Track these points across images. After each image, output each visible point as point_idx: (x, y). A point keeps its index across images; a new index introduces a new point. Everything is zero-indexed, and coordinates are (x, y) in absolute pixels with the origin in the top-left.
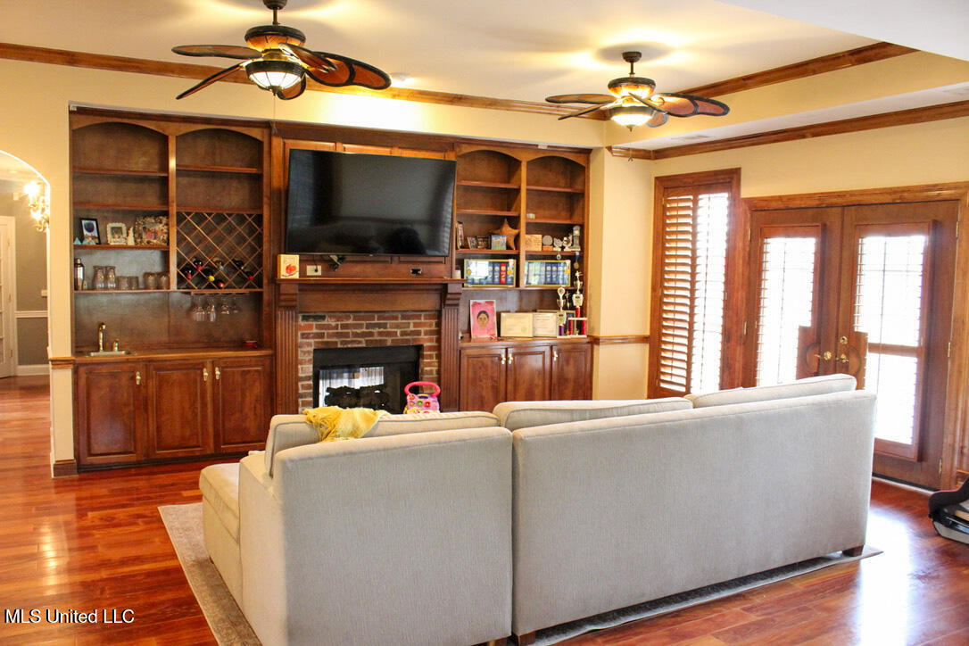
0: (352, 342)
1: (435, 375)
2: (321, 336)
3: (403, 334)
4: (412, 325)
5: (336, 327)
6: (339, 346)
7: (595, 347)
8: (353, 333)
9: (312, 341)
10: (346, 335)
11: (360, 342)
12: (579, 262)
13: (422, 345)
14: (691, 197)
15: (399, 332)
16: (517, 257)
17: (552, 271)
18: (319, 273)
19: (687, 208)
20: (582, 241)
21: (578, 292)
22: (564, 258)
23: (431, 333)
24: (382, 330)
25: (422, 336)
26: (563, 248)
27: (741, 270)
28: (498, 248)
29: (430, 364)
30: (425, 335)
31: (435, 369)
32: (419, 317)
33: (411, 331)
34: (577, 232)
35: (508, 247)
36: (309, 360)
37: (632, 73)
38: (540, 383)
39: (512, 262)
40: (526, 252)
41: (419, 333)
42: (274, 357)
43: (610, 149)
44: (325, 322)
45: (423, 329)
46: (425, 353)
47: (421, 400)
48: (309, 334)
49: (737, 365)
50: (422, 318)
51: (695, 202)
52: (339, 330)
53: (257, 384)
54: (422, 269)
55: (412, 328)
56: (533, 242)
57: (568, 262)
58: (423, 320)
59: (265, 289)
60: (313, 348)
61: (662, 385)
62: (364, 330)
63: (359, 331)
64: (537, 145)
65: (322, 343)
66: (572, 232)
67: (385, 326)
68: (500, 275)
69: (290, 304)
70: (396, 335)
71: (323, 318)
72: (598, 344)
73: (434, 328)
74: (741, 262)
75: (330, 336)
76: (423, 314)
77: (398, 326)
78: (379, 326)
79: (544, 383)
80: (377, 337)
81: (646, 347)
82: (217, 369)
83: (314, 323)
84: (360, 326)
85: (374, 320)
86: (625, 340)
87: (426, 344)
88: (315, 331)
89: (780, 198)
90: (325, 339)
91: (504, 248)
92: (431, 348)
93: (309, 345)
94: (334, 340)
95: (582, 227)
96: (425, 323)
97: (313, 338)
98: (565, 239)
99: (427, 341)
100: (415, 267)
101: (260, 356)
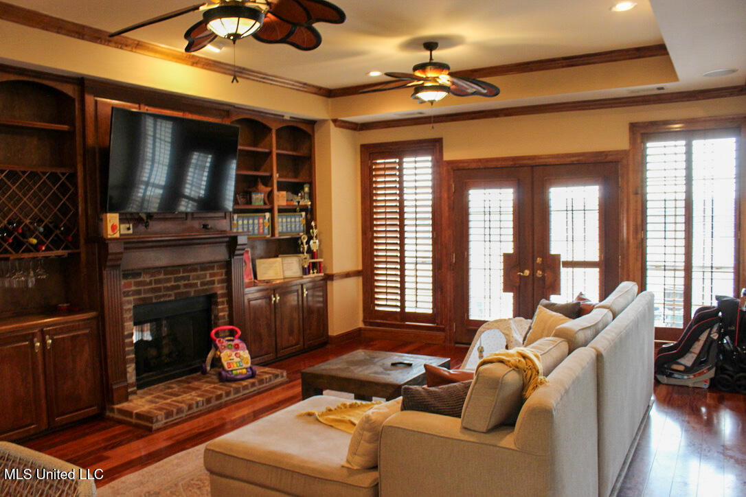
0: (164, 296)
1: (227, 319)
2: (138, 292)
3: (203, 284)
4: (208, 276)
5: (150, 283)
6: (154, 301)
7: (329, 283)
8: (164, 287)
9: (131, 298)
10: (159, 290)
11: (170, 296)
12: (311, 213)
13: (216, 294)
14: (397, 160)
15: (199, 282)
16: (271, 211)
17: (291, 222)
18: (131, 231)
19: (394, 169)
20: (312, 196)
21: (314, 238)
22: (301, 210)
23: (221, 281)
24: (186, 282)
25: (217, 285)
26: (299, 202)
27: (447, 214)
28: (257, 204)
29: (223, 310)
30: (218, 284)
31: (226, 313)
32: (212, 268)
33: (208, 281)
34: (307, 189)
35: (265, 204)
36: (131, 317)
37: (431, 59)
38: (297, 317)
39: (268, 215)
40: (278, 206)
41: (213, 282)
42: (101, 318)
43: (335, 121)
44: (141, 279)
45: (216, 279)
46: (219, 300)
47: (229, 343)
48: (129, 291)
49: (449, 286)
50: (216, 268)
51: (400, 164)
52: (153, 286)
53: (87, 347)
54: (211, 224)
55: (208, 279)
56: (281, 199)
57: (304, 214)
58: (215, 271)
59: (83, 250)
60: (133, 305)
61: (377, 308)
62: (173, 283)
63: (169, 285)
64: (283, 116)
65: (140, 299)
66: (303, 189)
67: (188, 278)
68: (259, 227)
69: (115, 263)
70: (197, 287)
71: (139, 275)
72: (332, 280)
73: (224, 277)
74: (447, 209)
75: (146, 291)
76: (216, 265)
77: (198, 278)
78: (183, 278)
79: (299, 316)
80: (182, 290)
81: (360, 279)
82: (47, 337)
83: (133, 281)
84: (168, 280)
85: (180, 273)
86: (347, 275)
87: (220, 292)
88: (133, 288)
89: (480, 160)
90: (143, 296)
91: (262, 203)
92: (223, 295)
93: (129, 302)
94: (148, 295)
95: (312, 185)
96: (218, 273)
97: (133, 295)
98: (300, 195)
99: (219, 289)
100: (204, 222)
101: (88, 319)
